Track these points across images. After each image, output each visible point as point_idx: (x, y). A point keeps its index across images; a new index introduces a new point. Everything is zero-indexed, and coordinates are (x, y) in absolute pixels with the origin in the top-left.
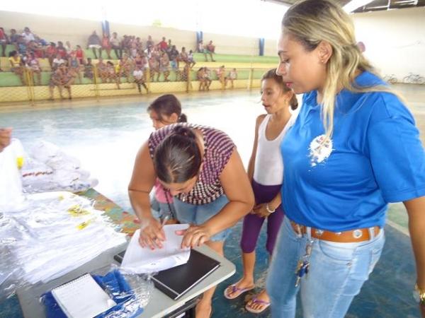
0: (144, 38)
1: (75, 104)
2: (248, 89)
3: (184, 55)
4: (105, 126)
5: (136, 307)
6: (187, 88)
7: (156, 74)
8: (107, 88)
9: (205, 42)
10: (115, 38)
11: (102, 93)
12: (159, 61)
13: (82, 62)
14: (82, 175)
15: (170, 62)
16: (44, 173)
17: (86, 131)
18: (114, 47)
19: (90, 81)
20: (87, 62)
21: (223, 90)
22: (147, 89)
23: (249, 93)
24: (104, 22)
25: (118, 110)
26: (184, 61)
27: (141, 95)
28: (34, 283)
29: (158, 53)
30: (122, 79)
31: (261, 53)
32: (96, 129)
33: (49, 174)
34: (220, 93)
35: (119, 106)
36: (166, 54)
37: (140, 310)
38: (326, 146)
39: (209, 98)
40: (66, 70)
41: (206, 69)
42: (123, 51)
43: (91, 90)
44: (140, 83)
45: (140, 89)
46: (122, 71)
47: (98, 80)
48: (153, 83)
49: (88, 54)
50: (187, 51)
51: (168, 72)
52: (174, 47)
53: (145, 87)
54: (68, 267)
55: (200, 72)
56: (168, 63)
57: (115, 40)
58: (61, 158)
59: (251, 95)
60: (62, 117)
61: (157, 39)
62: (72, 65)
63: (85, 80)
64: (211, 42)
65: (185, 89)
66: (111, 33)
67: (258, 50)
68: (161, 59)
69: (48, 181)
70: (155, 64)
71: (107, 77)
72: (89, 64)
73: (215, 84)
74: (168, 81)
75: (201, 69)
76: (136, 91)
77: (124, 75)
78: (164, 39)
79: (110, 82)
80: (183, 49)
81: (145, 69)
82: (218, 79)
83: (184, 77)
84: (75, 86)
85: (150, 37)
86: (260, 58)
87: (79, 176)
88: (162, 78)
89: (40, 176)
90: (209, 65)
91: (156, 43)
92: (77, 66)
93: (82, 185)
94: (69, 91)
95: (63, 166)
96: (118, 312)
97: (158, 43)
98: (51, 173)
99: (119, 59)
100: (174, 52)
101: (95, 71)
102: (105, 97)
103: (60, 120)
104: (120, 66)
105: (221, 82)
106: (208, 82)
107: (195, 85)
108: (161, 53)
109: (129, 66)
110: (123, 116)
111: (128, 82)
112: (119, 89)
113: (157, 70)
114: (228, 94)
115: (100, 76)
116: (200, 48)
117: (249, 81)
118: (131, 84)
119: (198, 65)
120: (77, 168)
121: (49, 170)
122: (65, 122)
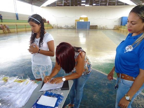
2: (16, 32)
23: (17, 34)
31: (17, 19)
34: (3, 35)
38: (131, 49)
59: (18, 35)
86: (17, 21)
117: (16, 29)
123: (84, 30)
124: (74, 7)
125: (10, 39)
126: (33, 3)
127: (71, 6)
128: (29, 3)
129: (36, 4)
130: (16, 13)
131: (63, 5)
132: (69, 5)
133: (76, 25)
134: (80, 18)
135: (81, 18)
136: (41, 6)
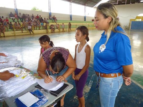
0: (31, 15)
1: (6, 38)
3: (45, 20)
4: (19, 46)
5: (46, 99)
6: (47, 32)
7: (36, 27)
8: (18, 32)
9: (52, 16)
10: (20, 15)
11: (16, 34)
12: (37, 23)
13: (8, 23)
14: (18, 62)
15: (41, 23)
16: (5, 62)
17: (12, 48)
18: (19, 18)
19: (12, 30)
20: (10, 24)
21: (59, 32)
22: (33, 33)
24: (16, 9)
25: (23, 40)
26: (45, 22)
27: (31, 34)
28: (10, 97)
29: (36, 20)
30: (24, 29)
32: (16, 47)
33: (7, 62)
34: (58, 33)
35: (23, 39)
36: (39, 20)
37: (47, 100)
39: (55, 35)
40: (3, 26)
41: (53, 25)
42: (23, 19)
43: (12, 33)
44: (30, 30)
45: (30, 32)
46: (24, 26)
47: (15, 30)
48: (35, 30)
49: (10, 20)
50: (46, 19)
51: (40, 26)
52: (42, 18)
53: (32, 32)
54: (20, 91)
55: (51, 26)
56: (40, 23)
57: (20, 16)
58: (10, 57)
60: (2, 43)
61: (35, 15)
62: (4, 24)
63: (10, 30)
64: (54, 16)
65: (46, 32)
66: (18, 13)
67: (70, 19)
68: (37, 22)
69: (6, 65)
70: (35, 24)
71: (18, 29)
72: (11, 24)
73: (56, 30)
74: (40, 29)
75: (52, 25)
76: (29, 33)
77: (24, 28)
78: (38, 15)
79: (19, 30)
80: (45, 18)
81: (32, 26)
82: (57, 28)
83: (46, 28)
84: (6, 32)
85: (33, 14)
87: (17, 62)
88: (38, 28)
89: (4, 63)
90: (54, 24)
91: (35, 17)
92: (7, 25)
93: (18, 65)
94: (4, 34)
95: (11, 59)
96: (41, 102)
97: (36, 16)
98: (8, 62)
99: (22, 22)
100: (42, 19)
101: (14, 27)
102: (18, 36)
103: (2, 44)
104: (23, 24)
105: (58, 29)
106: (54, 30)
107: (50, 30)
108: (37, 20)
109: (26, 25)
110: (25, 42)
111: (26, 30)
112: (23, 32)
113: (36, 26)
114: (61, 33)
115: (15, 28)
116: (51, 18)
118: (27, 31)
119: (50, 24)
120: (17, 60)
121: (7, 61)
122: (3, 45)
123: (140, 31)
124: (131, 5)
125: (60, 37)
126: (86, 5)
127: (127, 3)
128: (83, 4)
129: (89, 5)
130: (71, 14)
131: (117, 4)
132: (124, 4)
133: (130, 25)
134: (137, 16)
135: (138, 18)
136: (94, 7)
